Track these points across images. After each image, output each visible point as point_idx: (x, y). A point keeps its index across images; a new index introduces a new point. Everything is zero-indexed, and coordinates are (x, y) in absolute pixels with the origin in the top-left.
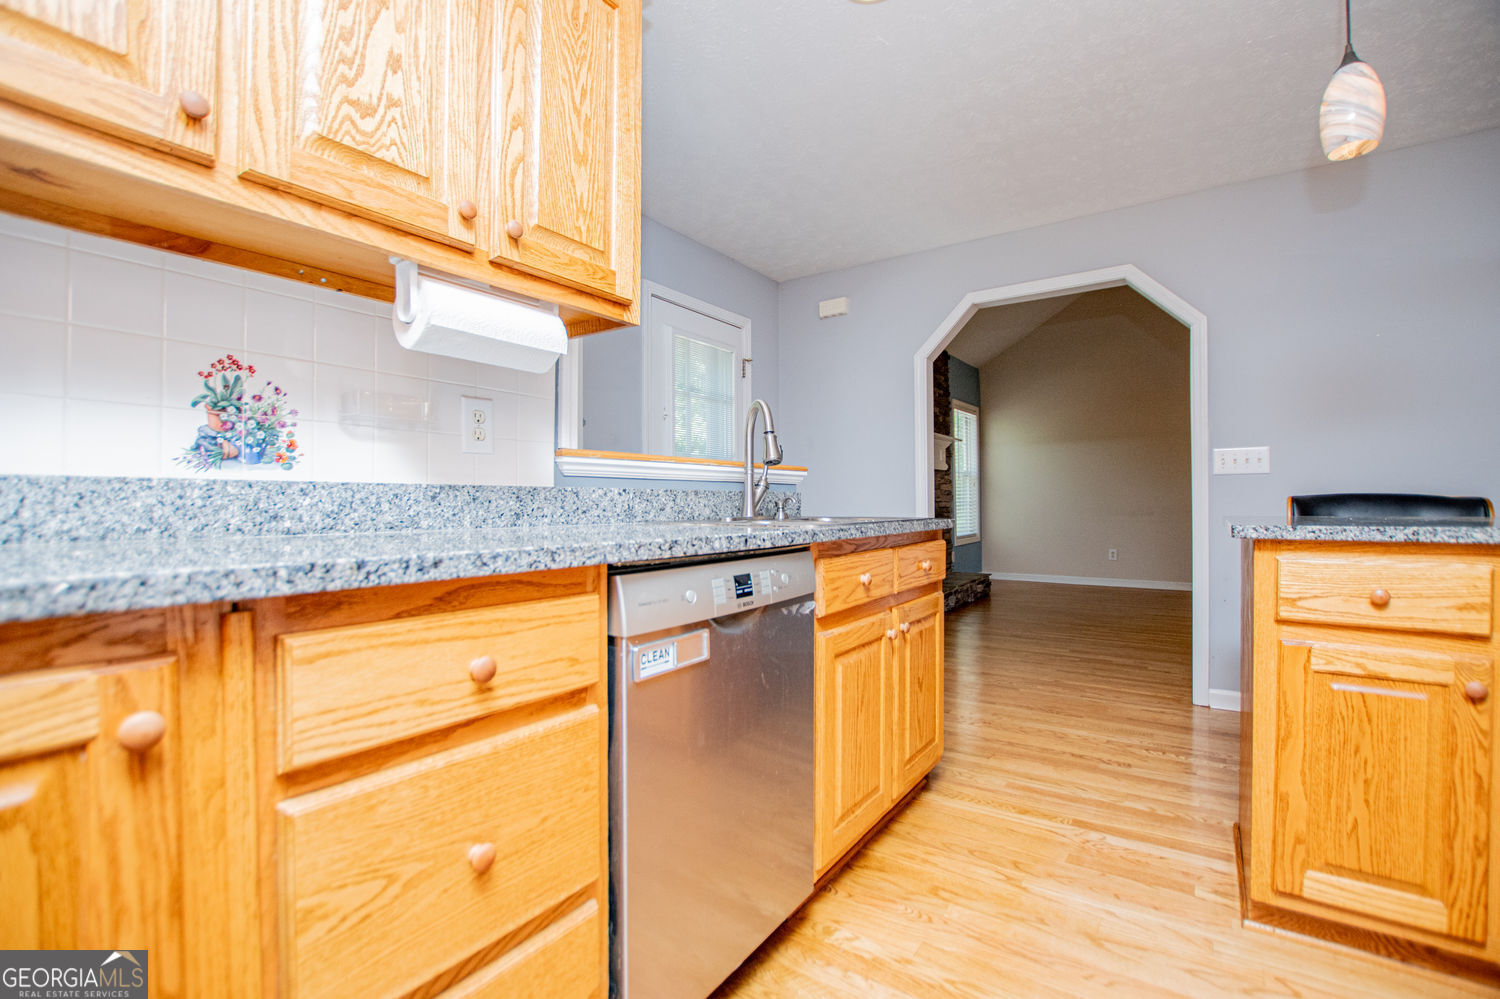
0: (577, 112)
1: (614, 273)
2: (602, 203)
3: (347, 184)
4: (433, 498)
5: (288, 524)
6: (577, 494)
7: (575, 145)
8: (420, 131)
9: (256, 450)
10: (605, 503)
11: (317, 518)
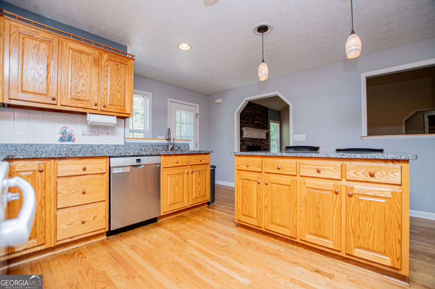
0: (118, 84)
1: (126, 109)
2: (123, 98)
3: (76, 104)
4: (98, 147)
5: (73, 150)
6: (128, 146)
7: (117, 90)
8: (88, 94)
9: (69, 140)
10: (135, 147)
11: (78, 150)
